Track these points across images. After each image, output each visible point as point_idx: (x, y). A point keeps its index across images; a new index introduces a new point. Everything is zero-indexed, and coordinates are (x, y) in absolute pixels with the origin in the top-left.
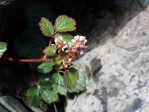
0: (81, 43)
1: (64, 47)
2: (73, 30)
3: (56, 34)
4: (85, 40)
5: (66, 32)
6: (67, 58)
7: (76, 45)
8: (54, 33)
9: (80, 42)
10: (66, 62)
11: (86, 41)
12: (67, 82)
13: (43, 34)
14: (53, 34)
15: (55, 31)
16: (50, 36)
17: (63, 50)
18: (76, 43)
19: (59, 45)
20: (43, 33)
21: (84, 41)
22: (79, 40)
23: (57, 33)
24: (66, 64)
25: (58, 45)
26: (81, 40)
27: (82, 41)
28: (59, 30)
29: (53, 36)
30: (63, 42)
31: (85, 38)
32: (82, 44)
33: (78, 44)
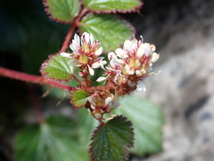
0: (142, 63)
1: (96, 65)
2: (134, 10)
3: (84, 15)
4: (155, 54)
5: (112, 13)
6: (102, 93)
7: (127, 67)
8: (80, 13)
9: (137, 61)
10: (100, 105)
11: (155, 57)
12: (100, 153)
13: (50, 15)
14: (76, 15)
15: (82, 7)
16: (68, 20)
17: (92, 72)
18: (127, 61)
19: (81, 57)
20: (49, 11)
21: (150, 57)
22: (134, 54)
23: (87, 12)
24: (97, 108)
25: (78, 57)
26: (140, 53)
27: (145, 59)
28: (93, 6)
29: (77, 20)
30: (94, 51)
31: (154, 49)
32: (144, 65)
33: (132, 64)
